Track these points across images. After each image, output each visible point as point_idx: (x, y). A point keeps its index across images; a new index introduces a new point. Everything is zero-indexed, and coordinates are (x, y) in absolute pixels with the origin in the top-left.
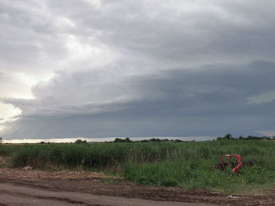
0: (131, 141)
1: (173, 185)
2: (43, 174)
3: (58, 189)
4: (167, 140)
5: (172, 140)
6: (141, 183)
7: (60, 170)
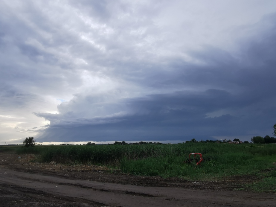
0: (126, 144)
1: (156, 175)
2: (64, 167)
3: (74, 178)
4: (151, 143)
5: (155, 143)
6: (133, 173)
7: (76, 164)
